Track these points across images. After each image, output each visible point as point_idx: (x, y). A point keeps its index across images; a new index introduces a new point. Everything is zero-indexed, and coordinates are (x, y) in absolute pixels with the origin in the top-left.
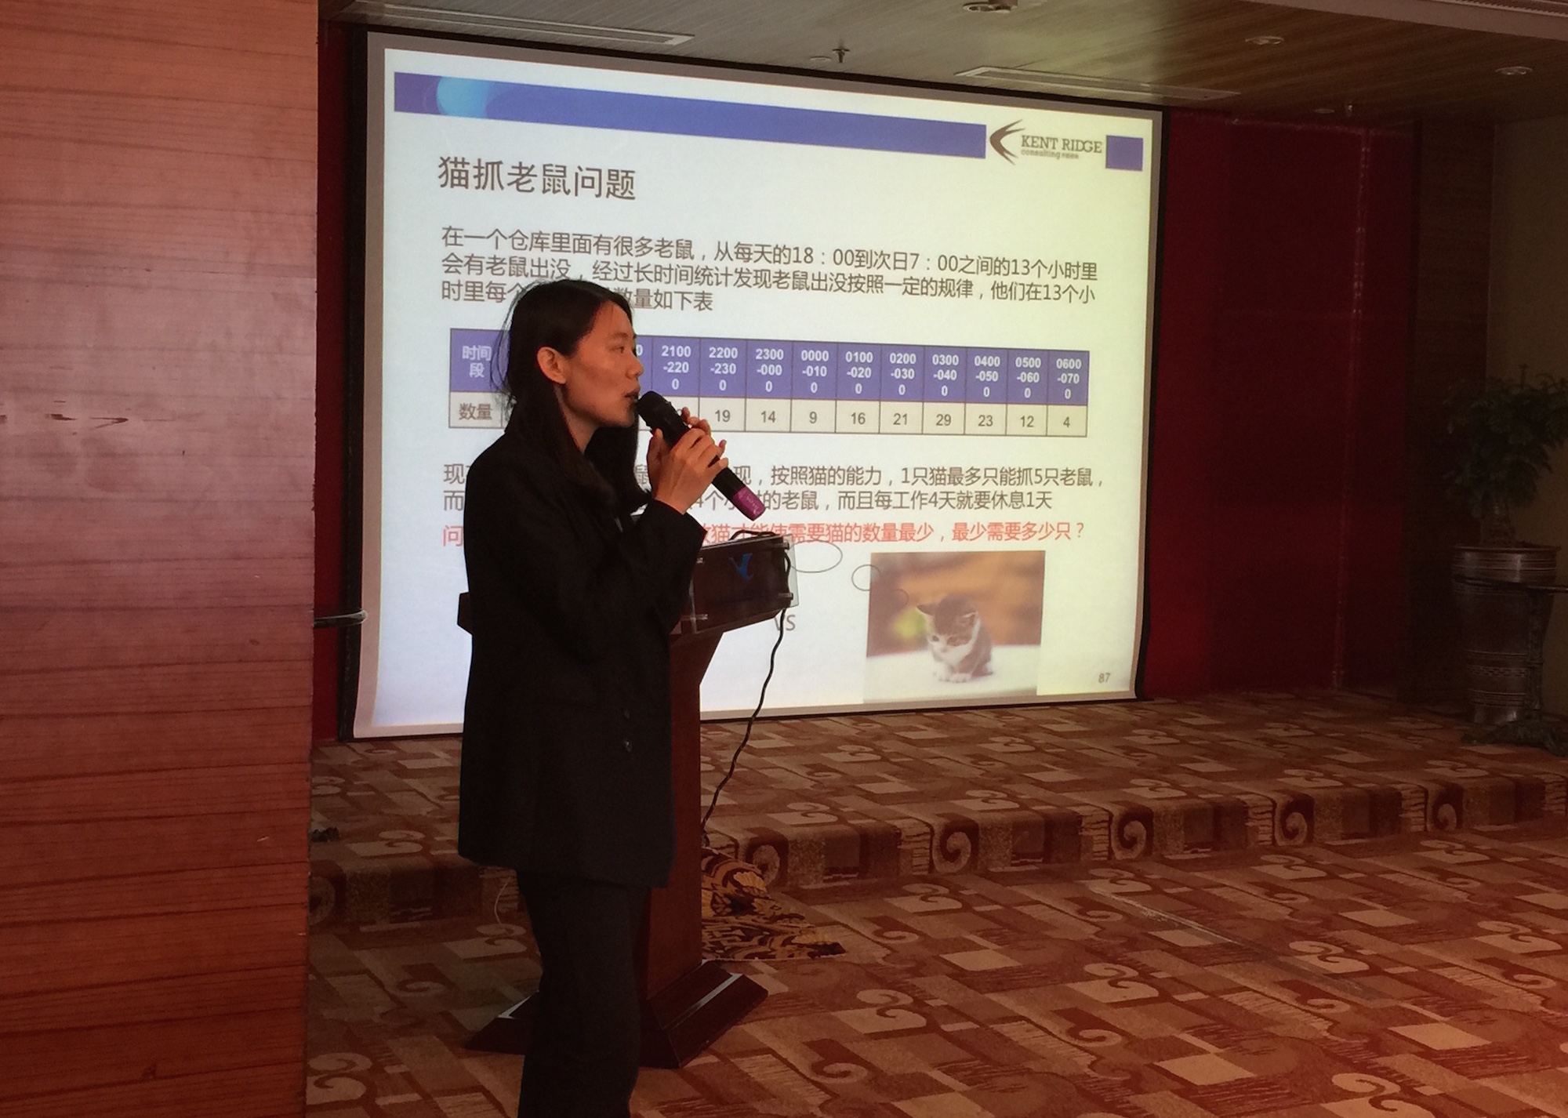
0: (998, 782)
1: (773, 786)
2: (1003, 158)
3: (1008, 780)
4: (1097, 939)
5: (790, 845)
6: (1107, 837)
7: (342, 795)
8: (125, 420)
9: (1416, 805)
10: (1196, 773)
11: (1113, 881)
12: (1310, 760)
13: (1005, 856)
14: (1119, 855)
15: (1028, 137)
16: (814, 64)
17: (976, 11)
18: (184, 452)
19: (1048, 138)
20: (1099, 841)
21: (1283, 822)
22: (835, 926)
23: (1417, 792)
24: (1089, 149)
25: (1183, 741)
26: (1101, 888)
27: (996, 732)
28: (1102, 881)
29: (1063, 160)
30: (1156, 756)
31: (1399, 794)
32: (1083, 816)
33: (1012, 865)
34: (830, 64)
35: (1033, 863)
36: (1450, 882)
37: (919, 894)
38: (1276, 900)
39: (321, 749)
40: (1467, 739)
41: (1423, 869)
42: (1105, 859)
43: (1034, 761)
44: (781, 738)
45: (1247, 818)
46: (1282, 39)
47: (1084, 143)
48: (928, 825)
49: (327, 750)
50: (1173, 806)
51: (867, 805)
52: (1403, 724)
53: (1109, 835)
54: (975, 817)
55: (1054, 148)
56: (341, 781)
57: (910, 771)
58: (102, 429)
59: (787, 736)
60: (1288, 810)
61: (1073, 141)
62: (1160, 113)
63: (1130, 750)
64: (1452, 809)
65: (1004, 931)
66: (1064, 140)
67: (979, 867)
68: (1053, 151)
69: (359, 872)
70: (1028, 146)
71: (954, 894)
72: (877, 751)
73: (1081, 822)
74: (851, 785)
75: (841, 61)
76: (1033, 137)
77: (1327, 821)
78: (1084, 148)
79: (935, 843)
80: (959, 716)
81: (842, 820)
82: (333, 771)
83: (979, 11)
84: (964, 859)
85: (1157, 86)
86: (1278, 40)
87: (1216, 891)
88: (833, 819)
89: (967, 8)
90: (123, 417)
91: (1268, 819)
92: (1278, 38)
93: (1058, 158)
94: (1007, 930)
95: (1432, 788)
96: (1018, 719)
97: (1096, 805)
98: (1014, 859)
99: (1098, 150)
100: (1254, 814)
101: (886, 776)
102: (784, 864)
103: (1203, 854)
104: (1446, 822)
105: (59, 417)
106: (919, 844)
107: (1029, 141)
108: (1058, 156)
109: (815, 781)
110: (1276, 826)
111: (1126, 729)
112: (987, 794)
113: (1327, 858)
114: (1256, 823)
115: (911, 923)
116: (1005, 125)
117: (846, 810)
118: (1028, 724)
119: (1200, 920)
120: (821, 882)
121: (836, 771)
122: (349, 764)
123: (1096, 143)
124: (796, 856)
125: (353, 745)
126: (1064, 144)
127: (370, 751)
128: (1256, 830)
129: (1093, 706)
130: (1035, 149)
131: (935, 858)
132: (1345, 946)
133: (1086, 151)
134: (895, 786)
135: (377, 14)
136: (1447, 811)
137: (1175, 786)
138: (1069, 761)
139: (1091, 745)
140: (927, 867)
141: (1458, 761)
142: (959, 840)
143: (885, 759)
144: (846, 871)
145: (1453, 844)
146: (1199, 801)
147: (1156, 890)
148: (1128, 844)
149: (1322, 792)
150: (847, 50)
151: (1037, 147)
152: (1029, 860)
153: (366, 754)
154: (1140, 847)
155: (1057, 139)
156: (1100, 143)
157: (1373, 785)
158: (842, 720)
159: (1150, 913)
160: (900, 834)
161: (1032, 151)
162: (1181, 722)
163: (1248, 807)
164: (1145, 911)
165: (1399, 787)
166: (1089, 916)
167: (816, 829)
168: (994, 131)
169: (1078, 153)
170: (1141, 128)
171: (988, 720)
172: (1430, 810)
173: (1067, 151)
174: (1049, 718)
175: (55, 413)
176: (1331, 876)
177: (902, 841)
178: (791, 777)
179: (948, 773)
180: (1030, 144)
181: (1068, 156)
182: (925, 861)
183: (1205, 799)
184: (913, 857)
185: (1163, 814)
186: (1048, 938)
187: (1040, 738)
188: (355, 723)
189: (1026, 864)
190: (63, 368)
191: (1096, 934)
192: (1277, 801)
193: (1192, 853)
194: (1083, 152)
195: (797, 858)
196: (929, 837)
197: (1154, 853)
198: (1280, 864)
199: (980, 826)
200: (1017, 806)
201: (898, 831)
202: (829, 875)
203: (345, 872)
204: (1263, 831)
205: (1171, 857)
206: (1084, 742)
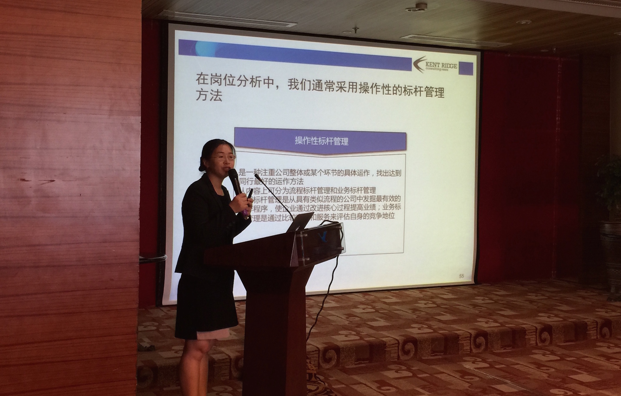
0: (424, 320)
1: (332, 323)
2: (418, 71)
3: (427, 320)
4: (470, 389)
5: (341, 350)
6: (469, 344)
7: (157, 330)
8: (54, 181)
9: (593, 328)
10: (503, 316)
11: (473, 363)
12: (548, 310)
13: (428, 352)
14: (474, 351)
15: (428, 63)
16: (345, 34)
17: (410, 12)
18: (80, 195)
19: (436, 63)
20: (467, 346)
21: (540, 336)
22: (361, 385)
23: (593, 323)
24: (452, 67)
25: (496, 302)
26: (468, 366)
27: (421, 299)
28: (469, 362)
29: (442, 71)
30: (486, 308)
31: (586, 324)
32: (459, 335)
33: (431, 356)
34: (352, 34)
35: (440, 355)
36: (611, 361)
37: (394, 370)
38: (542, 370)
39: (149, 310)
40: (610, 299)
41: (599, 356)
42: (469, 352)
43: (437, 311)
44: (335, 302)
45: (525, 335)
46: (531, 22)
47: (450, 65)
48: (397, 340)
49: (151, 311)
50: (496, 330)
51: (372, 332)
52: (583, 293)
53: (470, 343)
54: (415, 336)
55: (438, 67)
56: (156, 324)
57: (388, 316)
58: (42, 185)
59: (337, 302)
60: (542, 330)
61: (446, 64)
62: (480, 52)
63: (475, 306)
64: (607, 329)
65: (431, 386)
66: (442, 64)
67: (418, 357)
68: (438, 68)
69: (163, 365)
70: (428, 66)
71: (409, 369)
72: (374, 308)
73: (459, 338)
74: (363, 323)
75: (356, 33)
76: (430, 63)
77: (558, 335)
78: (450, 67)
79: (400, 348)
80: (406, 292)
81: (361, 338)
82: (154, 320)
83: (412, 11)
84: (412, 354)
85: (478, 41)
86: (529, 22)
87: (516, 367)
88: (358, 338)
89: (407, 10)
90: (53, 180)
91: (534, 335)
92: (530, 21)
93: (440, 71)
94: (432, 386)
95: (599, 321)
96: (429, 293)
97: (464, 330)
98: (432, 353)
99: (456, 67)
100: (528, 333)
101: (377, 318)
102: (338, 357)
103: (509, 350)
104: (605, 335)
105: (24, 180)
106: (393, 348)
107: (429, 64)
108: (440, 70)
109: (350, 321)
110: (537, 338)
111: (473, 296)
112: (420, 326)
113: (560, 352)
114: (530, 337)
115: (392, 383)
116: (420, 58)
117: (362, 334)
118: (433, 295)
119: (511, 379)
120: (354, 364)
121: (358, 317)
122: (160, 316)
123: (455, 65)
124: (343, 354)
125: (162, 308)
126: (443, 65)
127: (169, 311)
128: (529, 339)
129: (457, 287)
130: (431, 67)
131: (400, 354)
132: (573, 391)
133: (451, 68)
134: (382, 323)
135: (172, 16)
136: (606, 330)
137: (495, 321)
138: (451, 310)
139: (459, 304)
140: (397, 357)
141: (608, 309)
142: (410, 346)
143: (377, 311)
144: (364, 360)
145: (610, 344)
146: (506, 328)
147: (491, 366)
148: (478, 346)
149: (555, 323)
150: (358, 28)
151: (432, 66)
152: (438, 354)
153: (167, 312)
154: (483, 348)
155: (440, 63)
156: (457, 65)
157: (575, 320)
158: (358, 294)
159: (490, 377)
160: (385, 344)
161: (430, 68)
162: (494, 294)
163: (526, 330)
164: (488, 376)
165: (586, 320)
166: (465, 379)
167: (351, 343)
168: (415, 61)
169: (448, 68)
170: (472, 59)
171: (417, 294)
172: (598, 330)
173: (443, 68)
174: (441, 292)
175: (22, 178)
176: (562, 359)
177: (386, 347)
178: (339, 319)
179: (403, 317)
180: (429, 65)
181: (444, 70)
182: (396, 355)
183: (508, 327)
184: (391, 353)
185: (492, 333)
186: (449, 389)
187: (439, 301)
188: (163, 299)
189: (436, 355)
190: (25, 158)
191: (469, 387)
192: (537, 327)
193: (504, 349)
194: (450, 68)
195: (344, 355)
196: (397, 345)
197: (489, 350)
198: (540, 354)
199: (418, 340)
200: (432, 331)
201: (385, 343)
202: (357, 362)
203: (158, 365)
204: (532, 340)
205: (495, 351)
206: (457, 303)
